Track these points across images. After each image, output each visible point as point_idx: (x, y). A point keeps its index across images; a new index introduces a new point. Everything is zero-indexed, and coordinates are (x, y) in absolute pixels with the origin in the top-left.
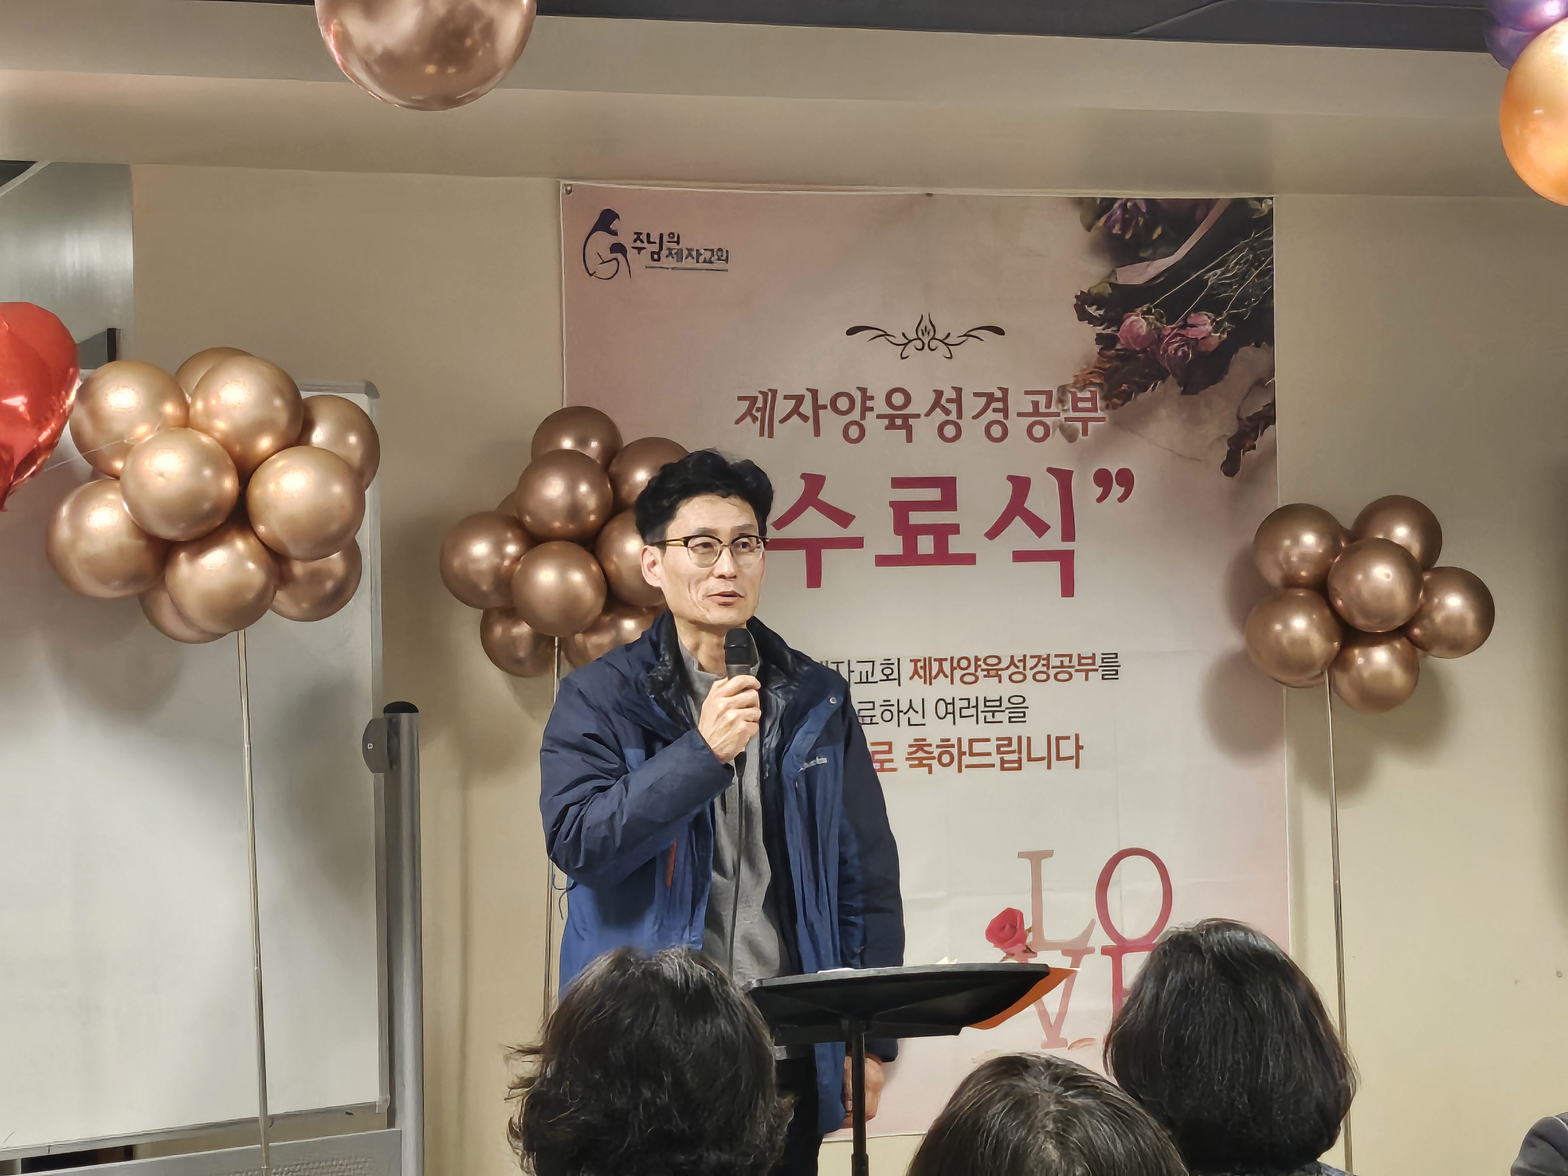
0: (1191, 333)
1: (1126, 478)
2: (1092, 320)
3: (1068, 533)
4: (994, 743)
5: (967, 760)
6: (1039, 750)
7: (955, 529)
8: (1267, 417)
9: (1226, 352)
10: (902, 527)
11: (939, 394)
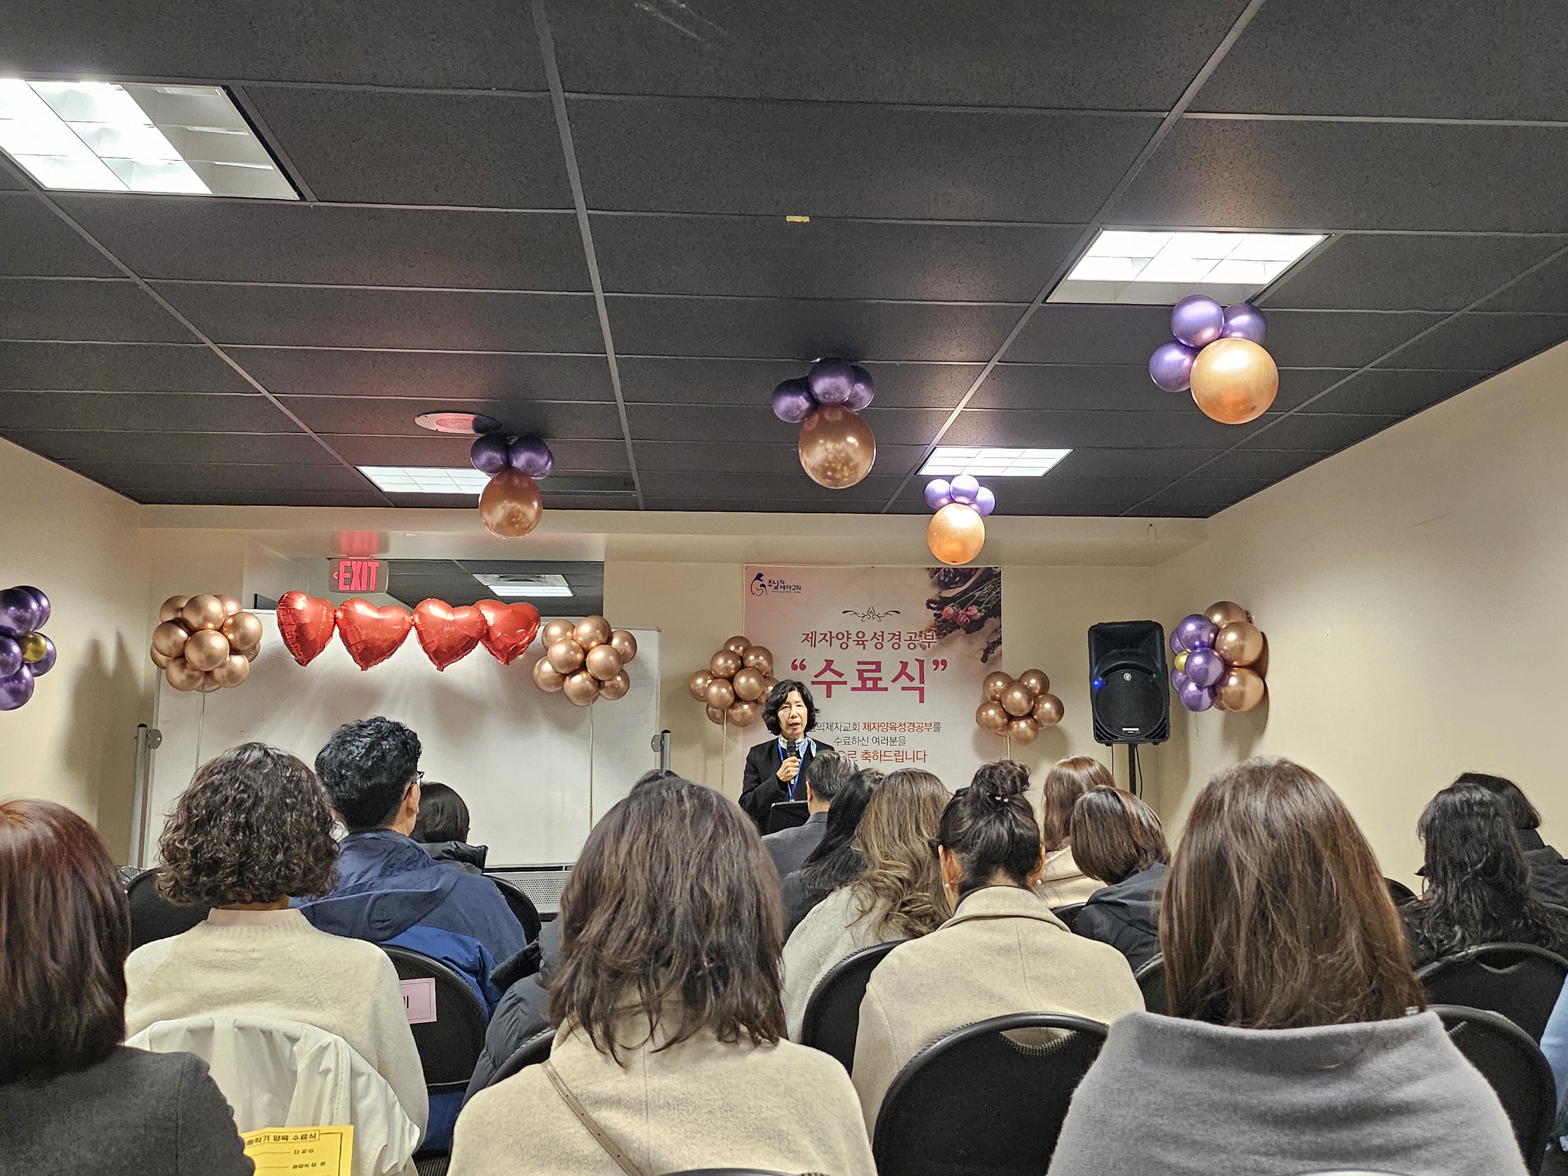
0: (969, 613)
1: (944, 663)
2: (932, 608)
3: (922, 682)
4: (892, 754)
5: (883, 758)
6: (910, 755)
7: (880, 679)
8: (999, 642)
9: (983, 620)
10: (861, 677)
11: (876, 634)
